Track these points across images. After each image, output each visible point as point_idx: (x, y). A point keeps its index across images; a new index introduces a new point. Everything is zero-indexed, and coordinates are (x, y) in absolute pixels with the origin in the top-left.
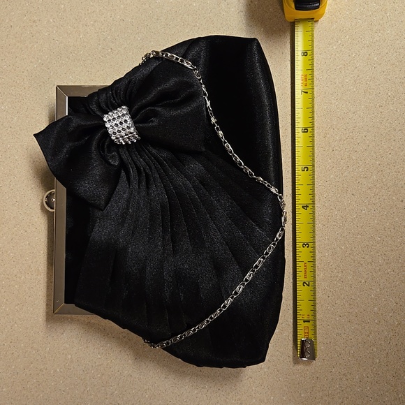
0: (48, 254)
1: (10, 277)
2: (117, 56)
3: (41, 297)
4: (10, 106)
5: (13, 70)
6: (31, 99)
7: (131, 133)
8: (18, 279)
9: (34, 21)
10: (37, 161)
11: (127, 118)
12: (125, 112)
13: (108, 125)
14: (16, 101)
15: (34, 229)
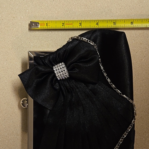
0: (22, 126)
1: (3, 137)
2: (54, 35)
3: (19, 146)
4: (3, 57)
5: (4, 40)
6: (13, 54)
7: (66, 75)
8: (8, 138)
9: (14, 17)
10: (16, 83)
11: (65, 69)
12: (64, 66)
13: (56, 72)
14: (6, 55)
15: (15, 115)
